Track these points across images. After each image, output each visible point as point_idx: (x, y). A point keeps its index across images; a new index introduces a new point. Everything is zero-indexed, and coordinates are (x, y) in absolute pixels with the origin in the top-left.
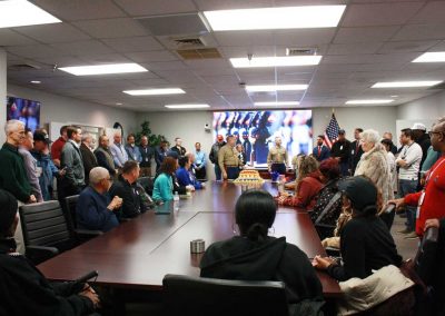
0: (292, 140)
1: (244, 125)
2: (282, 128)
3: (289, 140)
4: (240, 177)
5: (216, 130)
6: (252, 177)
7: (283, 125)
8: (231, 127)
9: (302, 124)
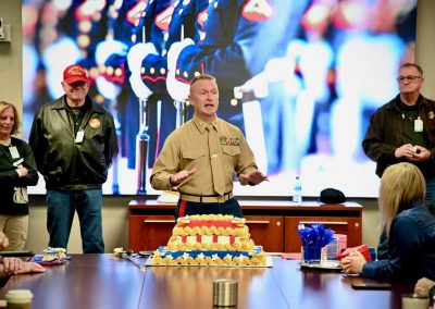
0: (333, 94)
1: (150, 30)
2: (296, 46)
3: (321, 93)
4: (174, 243)
5: (37, 44)
6: (224, 242)
7: (302, 34)
8: (98, 34)
9: (376, 32)
